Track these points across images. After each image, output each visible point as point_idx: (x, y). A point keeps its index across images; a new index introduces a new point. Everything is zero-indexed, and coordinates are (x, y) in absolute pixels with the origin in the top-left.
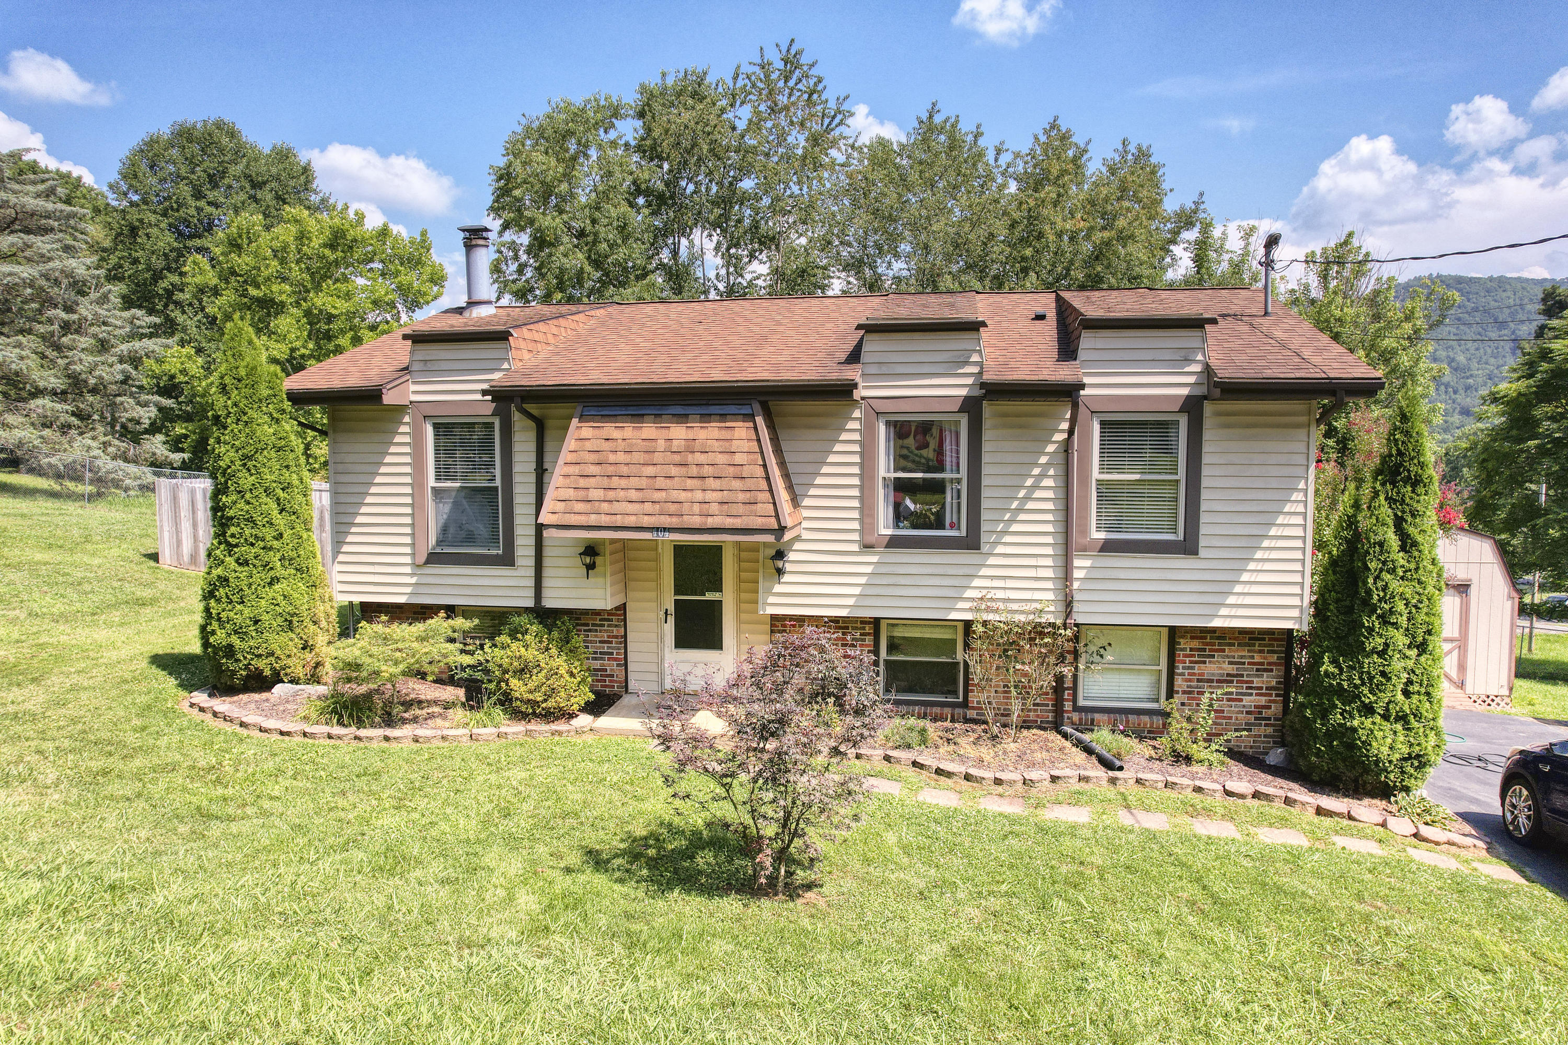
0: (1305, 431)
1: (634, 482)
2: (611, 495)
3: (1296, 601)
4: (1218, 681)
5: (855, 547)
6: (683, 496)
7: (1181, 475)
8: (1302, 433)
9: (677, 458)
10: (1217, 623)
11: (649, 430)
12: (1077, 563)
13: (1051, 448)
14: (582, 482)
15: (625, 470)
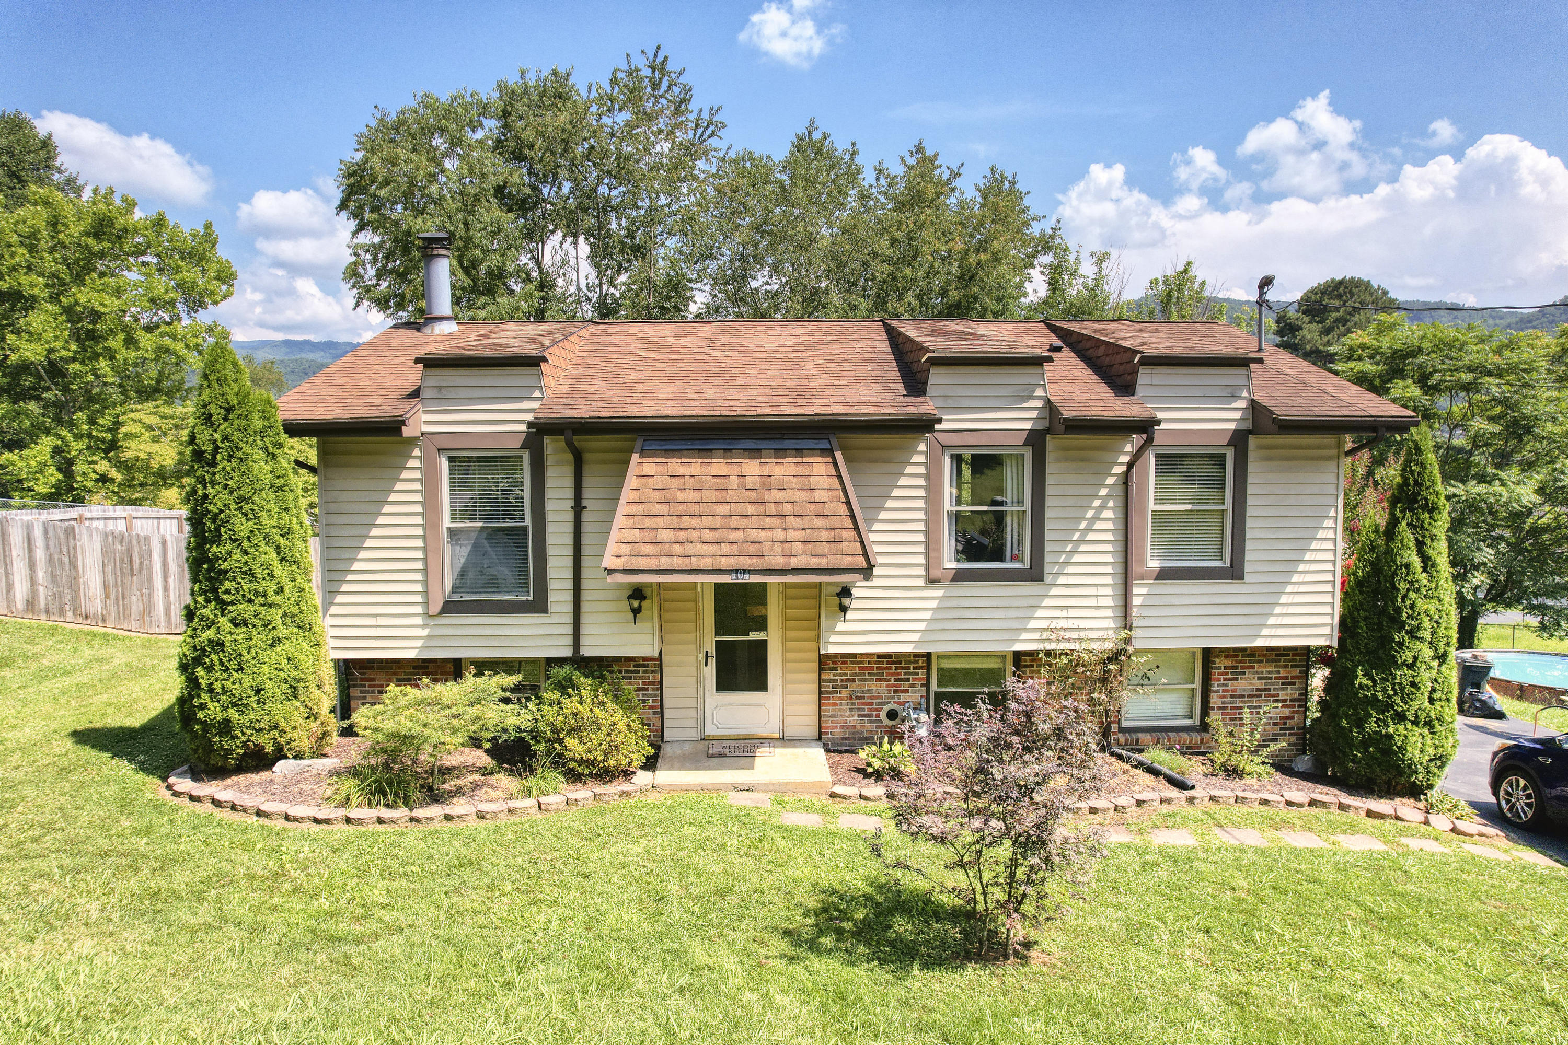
0: (1335, 463)
1: (707, 522)
2: (682, 535)
3: (1327, 620)
4: (1249, 696)
5: (920, 582)
6: (762, 535)
7: (1228, 505)
8: (1332, 465)
9: (752, 496)
11: (719, 466)
12: (1136, 590)
13: (1110, 481)
14: (648, 522)
15: (696, 509)
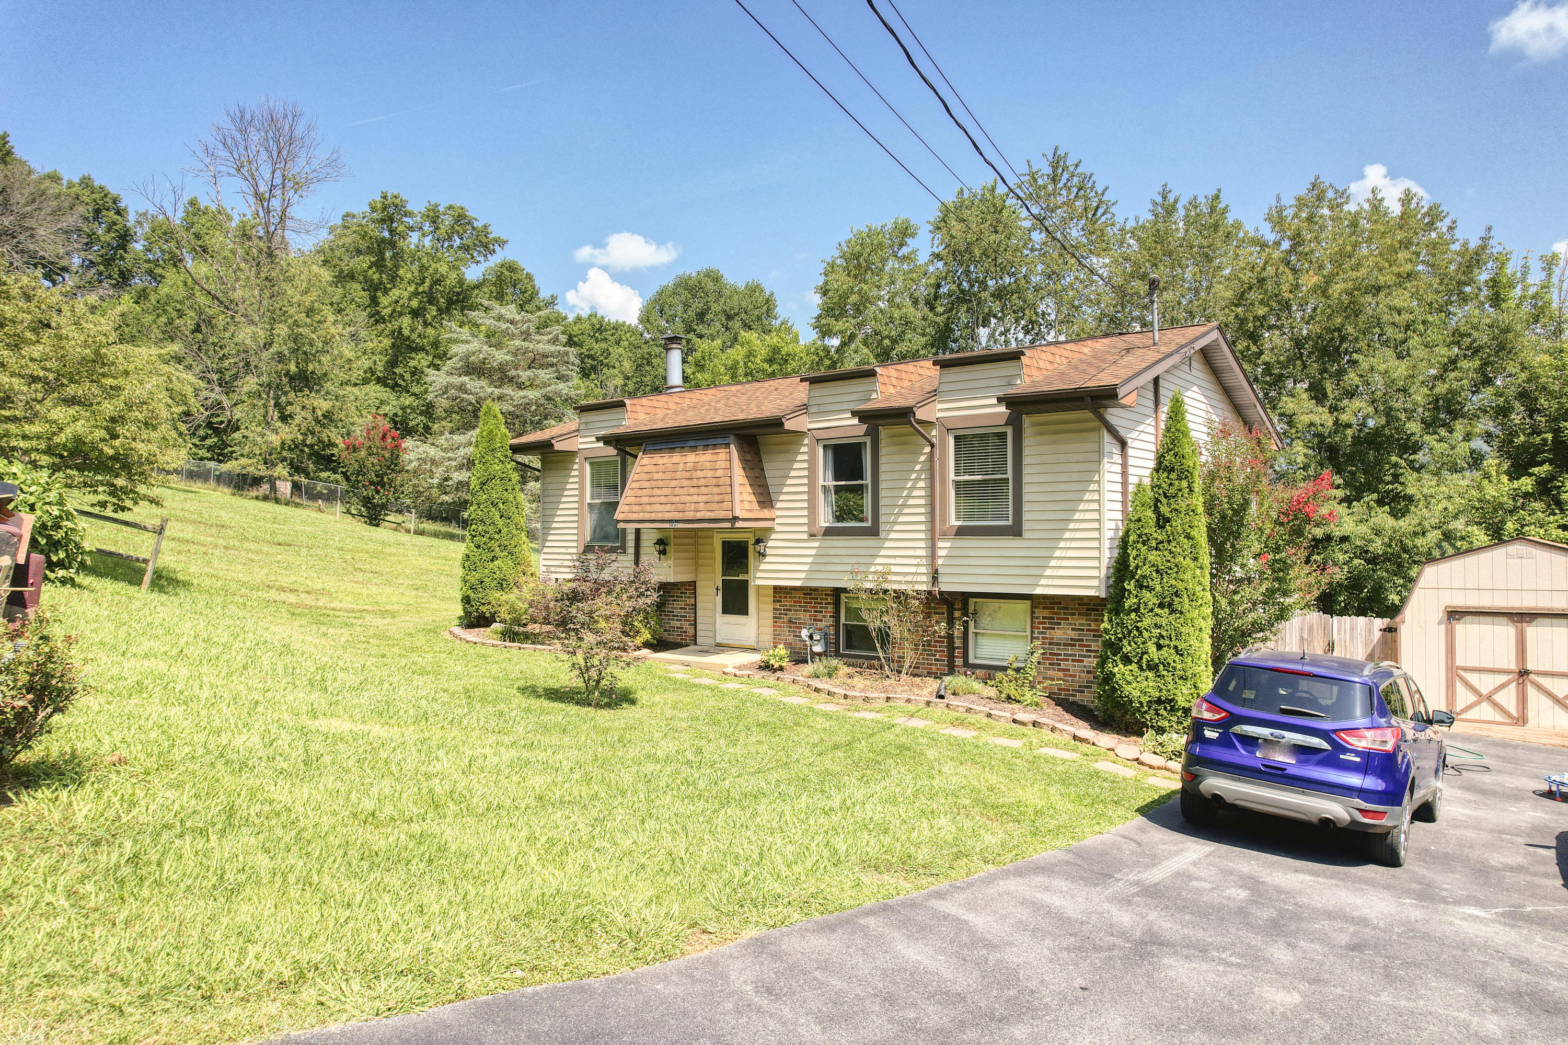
0: (1096, 434)
1: (665, 492)
2: (653, 500)
3: (1095, 573)
4: (1065, 645)
5: (805, 536)
6: (688, 499)
7: (1010, 475)
8: (1093, 435)
9: (688, 475)
10: (1038, 591)
11: (677, 458)
12: (940, 544)
13: (922, 458)
14: (640, 493)
15: (661, 484)
